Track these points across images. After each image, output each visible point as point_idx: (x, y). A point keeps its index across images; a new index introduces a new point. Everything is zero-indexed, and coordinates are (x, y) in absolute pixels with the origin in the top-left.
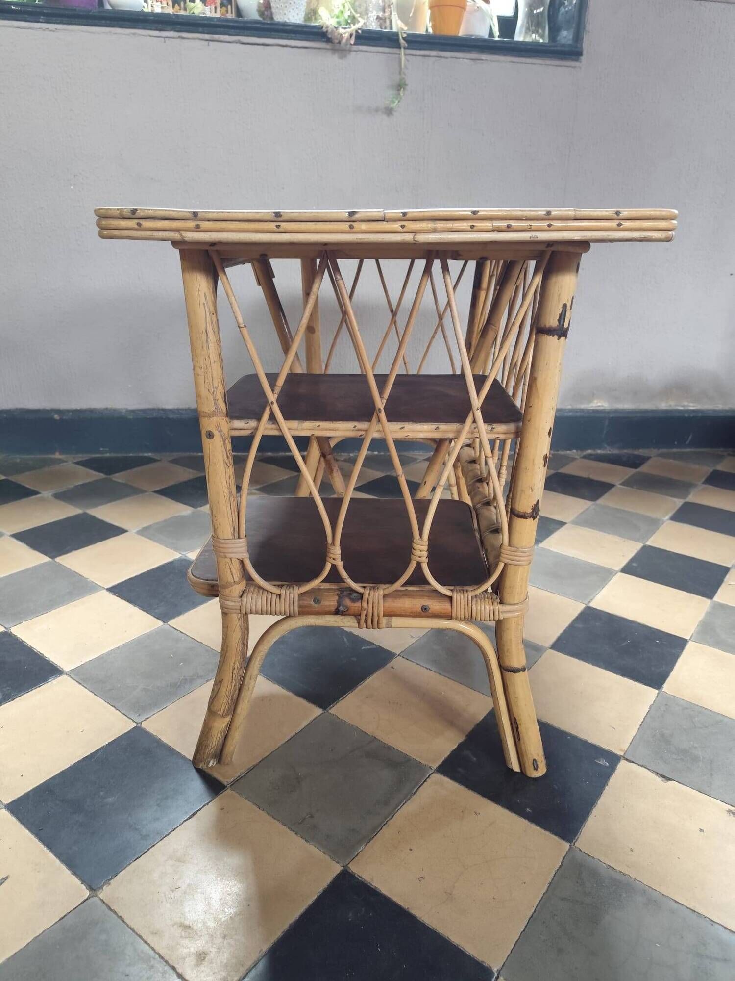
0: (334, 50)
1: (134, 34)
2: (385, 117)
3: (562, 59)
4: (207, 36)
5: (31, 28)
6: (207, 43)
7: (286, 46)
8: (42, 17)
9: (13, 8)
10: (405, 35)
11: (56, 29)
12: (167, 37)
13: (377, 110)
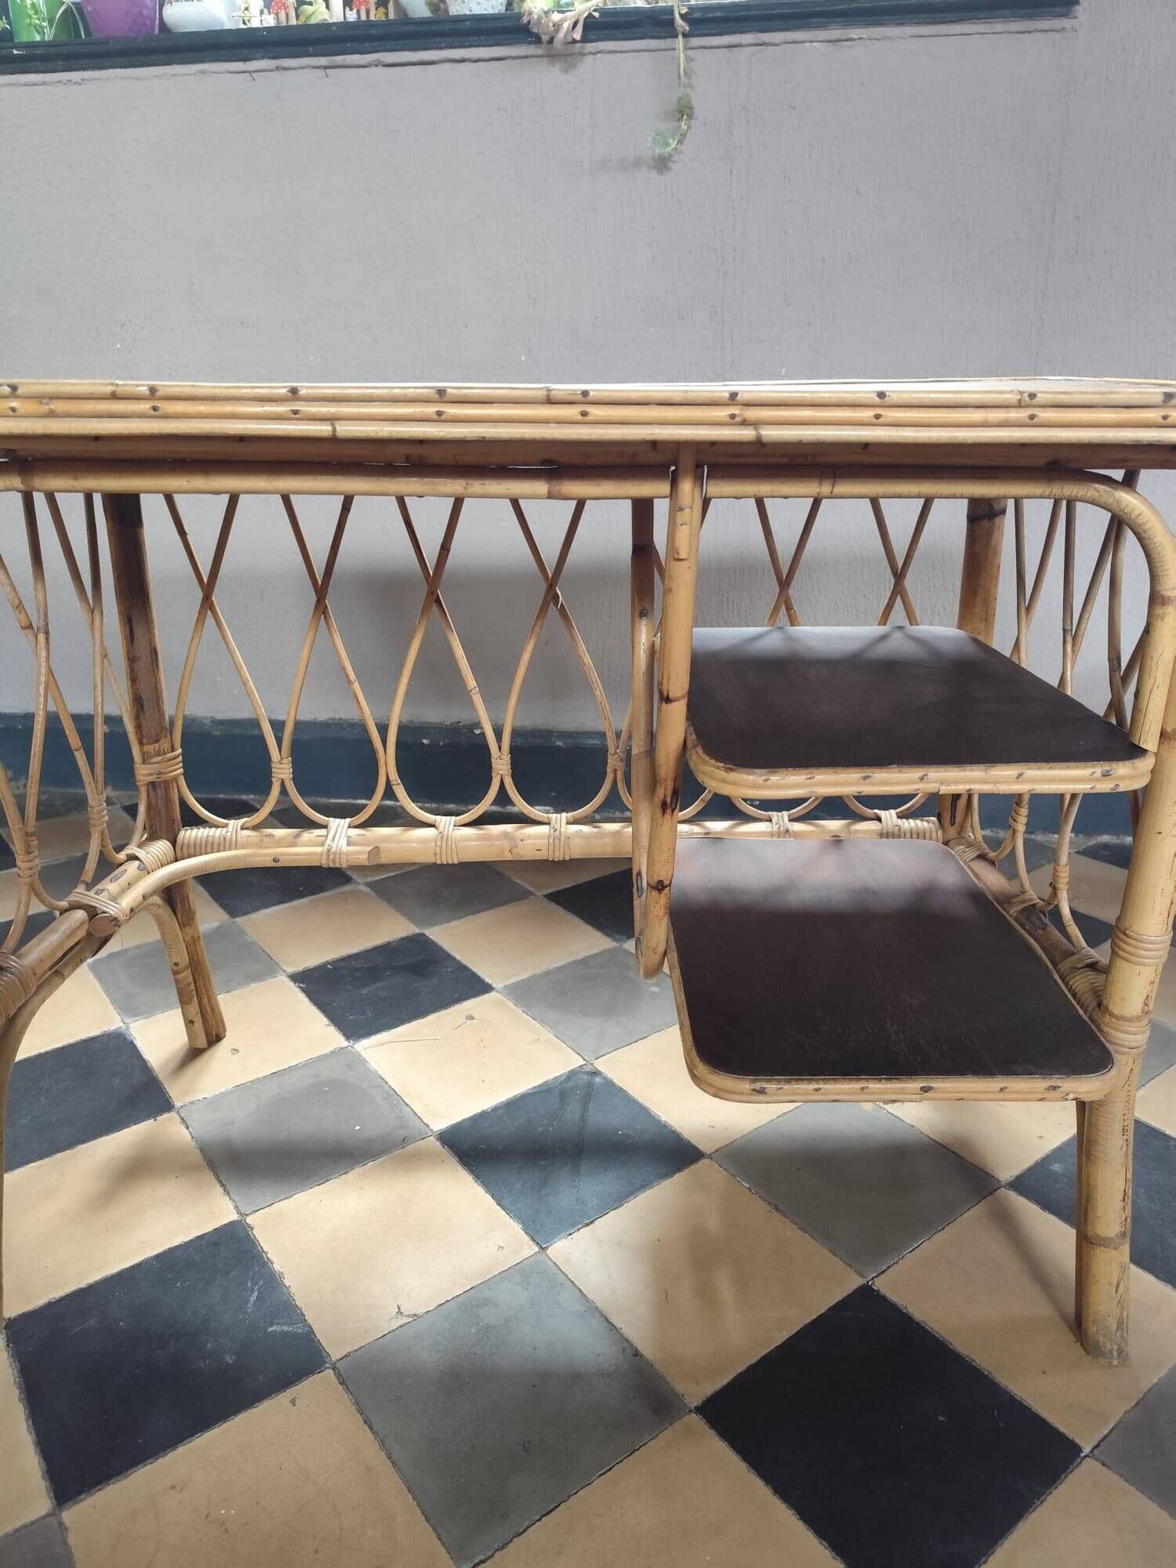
0: (553, 56)
1: (203, 72)
2: (654, 174)
3: (1030, 17)
4: (323, 61)
5: (44, 83)
6: (321, 72)
7: (463, 61)
8: (60, 63)
9: (15, 52)
10: (684, 10)
11: (83, 80)
12: (256, 71)
13: (637, 164)
